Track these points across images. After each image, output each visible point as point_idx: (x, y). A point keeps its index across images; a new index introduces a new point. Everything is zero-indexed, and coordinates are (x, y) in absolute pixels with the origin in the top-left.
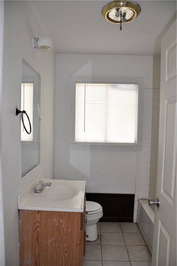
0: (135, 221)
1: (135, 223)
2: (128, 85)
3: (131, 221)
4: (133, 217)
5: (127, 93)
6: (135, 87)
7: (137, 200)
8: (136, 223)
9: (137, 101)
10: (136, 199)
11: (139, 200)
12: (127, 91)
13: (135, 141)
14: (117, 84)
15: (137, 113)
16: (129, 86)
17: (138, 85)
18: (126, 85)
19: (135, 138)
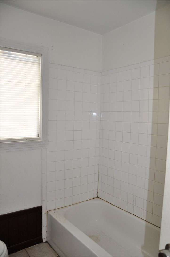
0: (44, 240)
1: (45, 242)
2: (27, 55)
3: (41, 241)
4: (42, 236)
5: (26, 67)
6: (37, 60)
7: (46, 212)
8: (47, 242)
9: (39, 80)
10: (44, 211)
11: (47, 212)
12: (26, 64)
13: (37, 134)
14: (12, 52)
15: (39, 96)
16: (29, 57)
17: (41, 58)
18: (25, 55)
19: (38, 131)
